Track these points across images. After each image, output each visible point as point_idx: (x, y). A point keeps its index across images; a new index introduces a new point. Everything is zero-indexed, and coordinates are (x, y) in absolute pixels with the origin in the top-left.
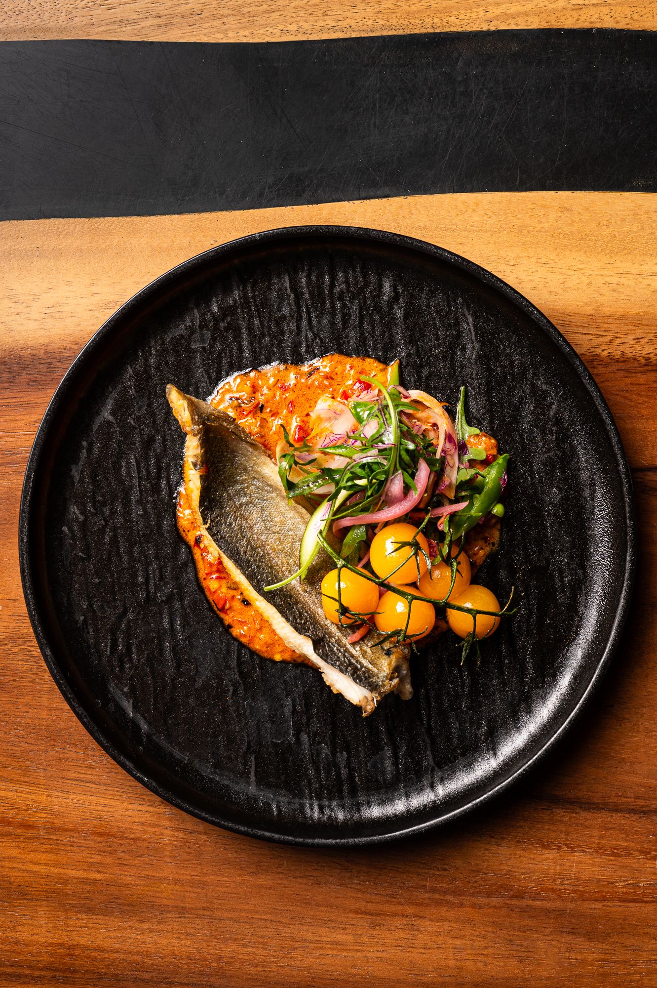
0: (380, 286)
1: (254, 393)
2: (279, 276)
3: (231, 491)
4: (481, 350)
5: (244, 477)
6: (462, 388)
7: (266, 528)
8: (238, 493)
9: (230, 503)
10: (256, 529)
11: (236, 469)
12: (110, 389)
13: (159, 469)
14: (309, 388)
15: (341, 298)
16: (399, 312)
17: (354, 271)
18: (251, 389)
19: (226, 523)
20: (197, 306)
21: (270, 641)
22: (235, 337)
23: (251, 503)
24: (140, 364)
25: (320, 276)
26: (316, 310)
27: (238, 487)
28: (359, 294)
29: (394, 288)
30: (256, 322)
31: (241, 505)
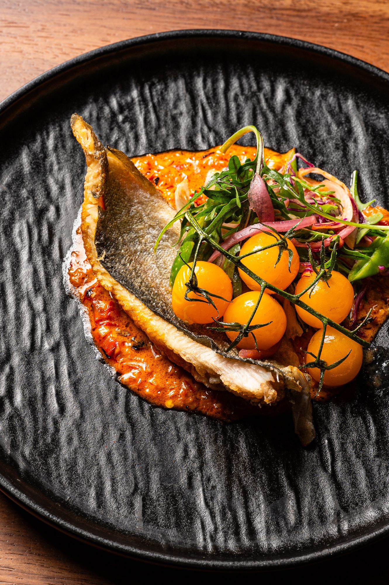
0: (273, 91)
1: (150, 169)
2: (175, 80)
3: (126, 237)
4: (373, 142)
5: (139, 227)
6: (355, 172)
7: (161, 274)
8: (133, 240)
9: (126, 247)
10: (150, 273)
11: (132, 217)
12: (7, 165)
13: (51, 234)
14: (204, 167)
15: (236, 99)
16: (290, 111)
17: (248, 77)
18: (147, 166)
19: (120, 262)
20: (96, 101)
21: (161, 386)
22: (132, 128)
23: (146, 250)
24: (37, 146)
25: (215, 82)
26: (211, 108)
27: (133, 235)
28: (252, 97)
29: (287, 92)
30: (153, 117)
31: (136, 252)
